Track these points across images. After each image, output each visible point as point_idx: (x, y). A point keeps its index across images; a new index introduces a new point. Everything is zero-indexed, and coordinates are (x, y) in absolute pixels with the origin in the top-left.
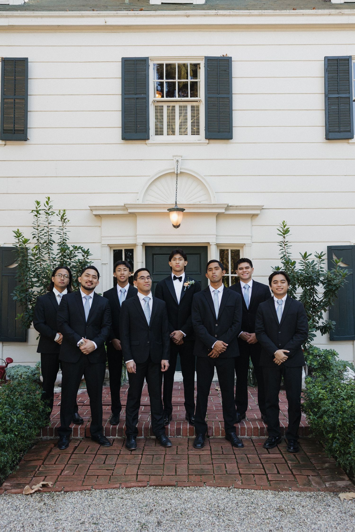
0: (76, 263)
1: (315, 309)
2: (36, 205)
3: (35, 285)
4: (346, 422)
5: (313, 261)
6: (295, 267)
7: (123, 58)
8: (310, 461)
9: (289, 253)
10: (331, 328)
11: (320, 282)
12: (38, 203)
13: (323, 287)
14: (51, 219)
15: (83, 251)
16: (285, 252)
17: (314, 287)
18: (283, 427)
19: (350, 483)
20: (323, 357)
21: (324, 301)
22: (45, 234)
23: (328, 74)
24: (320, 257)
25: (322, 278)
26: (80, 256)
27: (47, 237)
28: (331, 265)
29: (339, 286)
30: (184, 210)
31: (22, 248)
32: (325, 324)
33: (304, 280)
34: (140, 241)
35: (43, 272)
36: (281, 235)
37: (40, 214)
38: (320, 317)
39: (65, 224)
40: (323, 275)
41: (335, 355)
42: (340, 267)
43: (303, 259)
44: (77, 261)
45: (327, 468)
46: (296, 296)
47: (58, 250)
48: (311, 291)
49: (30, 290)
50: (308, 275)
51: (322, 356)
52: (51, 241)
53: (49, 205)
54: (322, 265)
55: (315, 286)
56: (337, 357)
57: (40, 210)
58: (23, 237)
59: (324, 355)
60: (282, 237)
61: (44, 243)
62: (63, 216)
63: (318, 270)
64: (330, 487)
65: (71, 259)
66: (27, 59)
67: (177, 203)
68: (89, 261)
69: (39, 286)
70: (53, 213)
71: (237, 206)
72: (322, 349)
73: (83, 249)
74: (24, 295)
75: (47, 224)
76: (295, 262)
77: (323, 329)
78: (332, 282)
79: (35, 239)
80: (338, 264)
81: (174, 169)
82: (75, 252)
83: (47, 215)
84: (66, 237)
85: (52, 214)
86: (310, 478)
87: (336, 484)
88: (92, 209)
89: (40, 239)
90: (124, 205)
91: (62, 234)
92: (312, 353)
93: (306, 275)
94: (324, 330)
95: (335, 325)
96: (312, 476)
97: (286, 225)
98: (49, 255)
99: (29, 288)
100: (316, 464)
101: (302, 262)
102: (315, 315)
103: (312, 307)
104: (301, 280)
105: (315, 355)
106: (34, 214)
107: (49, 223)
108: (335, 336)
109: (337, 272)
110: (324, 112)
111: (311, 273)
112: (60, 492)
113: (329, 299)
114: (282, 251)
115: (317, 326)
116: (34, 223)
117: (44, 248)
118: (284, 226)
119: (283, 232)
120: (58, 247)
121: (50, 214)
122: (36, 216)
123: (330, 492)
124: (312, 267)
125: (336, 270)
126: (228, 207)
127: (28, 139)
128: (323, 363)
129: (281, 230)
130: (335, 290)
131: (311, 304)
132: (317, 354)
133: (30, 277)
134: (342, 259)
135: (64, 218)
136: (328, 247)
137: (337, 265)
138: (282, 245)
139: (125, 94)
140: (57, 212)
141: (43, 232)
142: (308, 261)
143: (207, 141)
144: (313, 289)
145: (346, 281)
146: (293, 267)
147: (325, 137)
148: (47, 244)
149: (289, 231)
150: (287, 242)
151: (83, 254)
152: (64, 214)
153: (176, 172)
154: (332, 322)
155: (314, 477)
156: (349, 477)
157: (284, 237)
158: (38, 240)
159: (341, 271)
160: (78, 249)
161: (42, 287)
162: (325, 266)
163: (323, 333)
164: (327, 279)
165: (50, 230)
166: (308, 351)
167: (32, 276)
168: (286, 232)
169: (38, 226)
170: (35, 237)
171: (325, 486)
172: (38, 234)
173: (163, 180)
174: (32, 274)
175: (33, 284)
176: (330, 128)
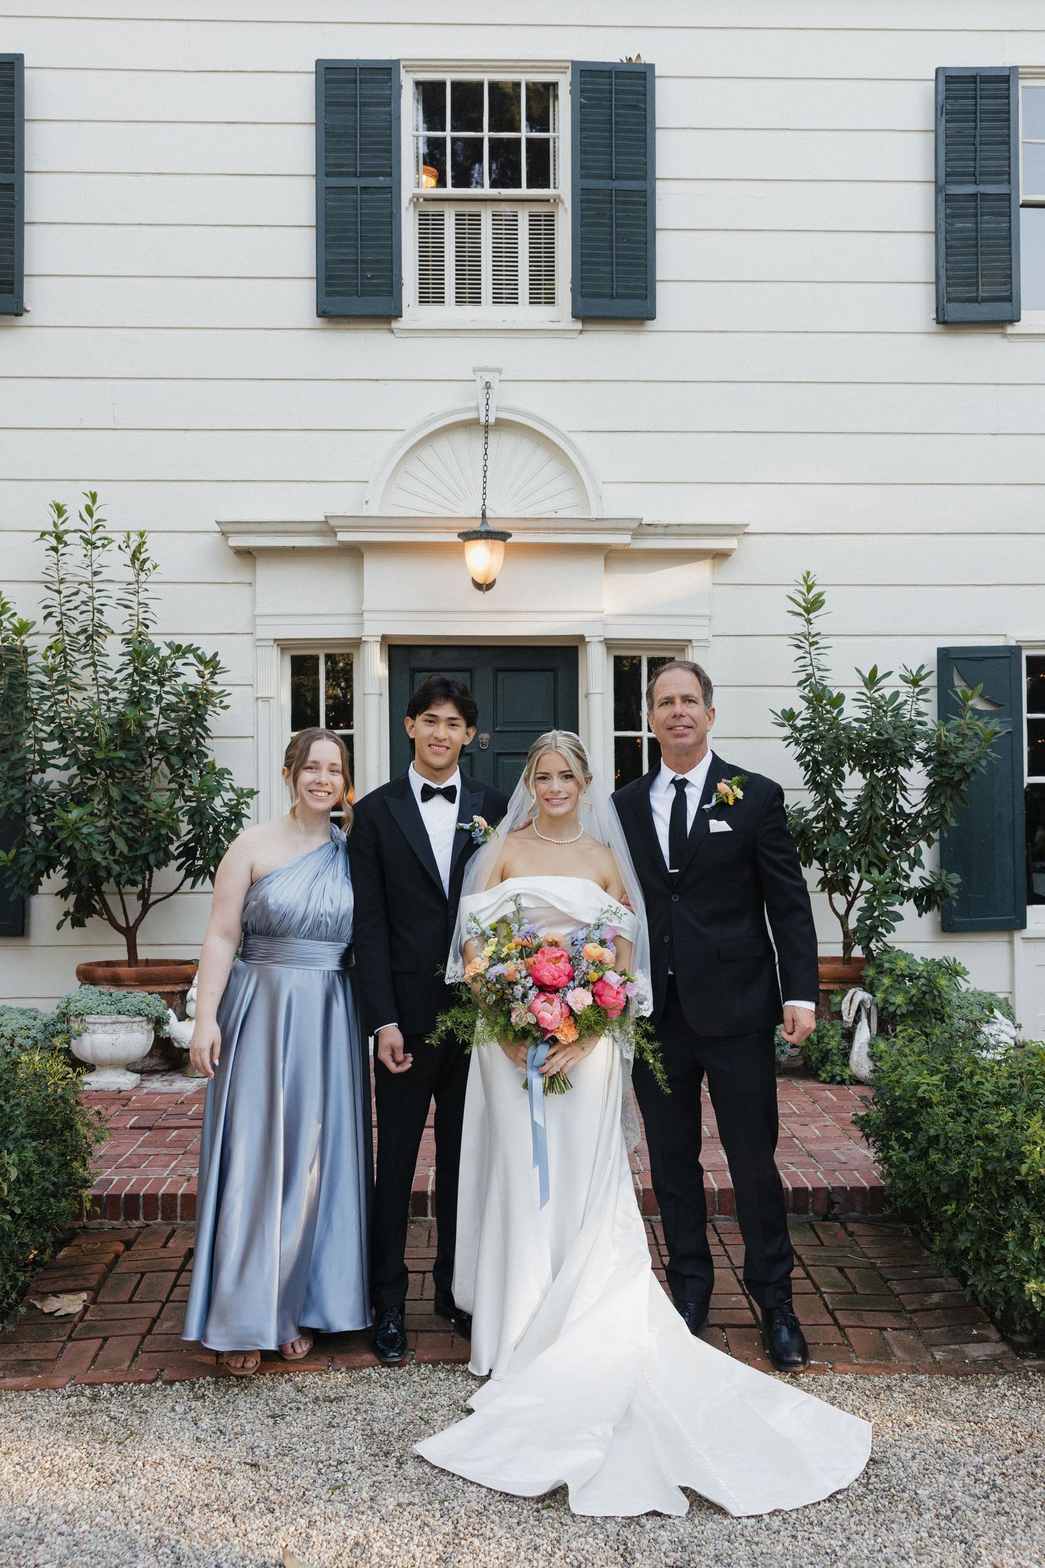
0: (177, 695)
1: (899, 836)
2: (55, 516)
3: (51, 762)
4: (994, 1170)
5: (896, 694)
6: (841, 712)
7: (318, 62)
8: (888, 1288)
9: (822, 667)
10: (947, 896)
11: (915, 757)
12: (60, 510)
13: (925, 772)
14: (101, 561)
15: (200, 659)
16: (811, 664)
17: (897, 772)
18: (807, 1188)
19: (1005, 1348)
20: (922, 980)
21: (925, 813)
22: (83, 608)
23: (947, 121)
24: (915, 682)
25: (920, 746)
26: (190, 676)
27: (89, 616)
28: (948, 706)
29: (974, 770)
30: (510, 535)
31: (11, 650)
32: (927, 884)
33: (867, 751)
34: (375, 629)
35: (77, 723)
36: (800, 615)
37: (66, 544)
38: (915, 862)
39: (143, 577)
40: (925, 736)
41: (957, 973)
42: (975, 711)
43: (866, 686)
44: (180, 689)
45: (937, 1307)
46: (843, 800)
47: (123, 655)
48: (889, 782)
49: (36, 778)
50: (882, 735)
51: (918, 978)
52: (101, 626)
53: (95, 518)
54: (922, 706)
55: (900, 769)
56: (965, 980)
57: (66, 532)
58: (15, 614)
59: (925, 974)
60: (801, 621)
61: (78, 634)
62: (138, 550)
63: (911, 720)
64: (945, 1361)
65: (162, 685)
66: (20, 57)
67: (488, 514)
68: (216, 689)
69: (66, 767)
70: (106, 542)
71: (667, 526)
72: (922, 958)
73: (199, 652)
74: (16, 793)
75: (88, 575)
76: (841, 698)
77: (921, 896)
78: (953, 756)
79: (52, 621)
80: (970, 702)
81: (477, 409)
82: (174, 664)
83: (89, 547)
84: (145, 615)
85: (104, 546)
86: (889, 1334)
87: (963, 1352)
88: (226, 530)
89: (66, 623)
90: (323, 519)
91: (134, 605)
92: (892, 970)
93: (874, 735)
94: (925, 899)
95: (958, 886)
96: (894, 1329)
97: (813, 585)
98: (96, 672)
99: (34, 772)
100: (905, 1296)
101: (864, 698)
102: (899, 856)
103: (890, 833)
104: (859, 750)
105: (898, 976)
106: (48, 546)
107: (95, 574)
108: (958, 919)
109: (965, 727)
110: (931, 239)
111: (891, 731)
112: (150, 1382)
113: (943, 806)
114: (802, 662)
115: (905, 889)
116: (47, 572)
117: (78, 651)
118: (809, 589)
119: (804, 604)
120: (124, 648)
121: (99, 543)
122: (55, 549)
123: (946, 1375)
124: (891, 711)
125: (962, 721)
126: (642, 529)
127: (27, 311)
128: (924, 998)
129: (800, 599)
130: (960, 782)
131: (889, 822)
132: (905, 973)
133: (36, 739)
134: (980, 687)
135: (142, 557)
136: (940, 650)
137: (965, 705)
138: (801, 644)
139: (327, 175)
140: (119, 539)
141: (77, 600)
142: (880, 693)
143: (579, 326)
144: (895, 777)
145: (994, 755)
146: (836, 711)
147: (935, 316)
148: (88, 638)
149: (823, 603)
150: (818, 634)
151: (201, 668)
152: (140, 545)
153: (483, 420)
154: (950, 876)
155: (898, 1332)
156: (999, 1331)
157: (809, 622)
158: (59, 623)
159: (979, 723)
160: (184, 653)
161: (74, 770)
162: (929, 708)
163: (922, 910)
164: (937, 746)
165: (96, 595)
166: (878, 962)
167: (41, 735)
168: (813, 605)
169: (62, 581)
170: (50, 614)
171: (931, 1360)
172: (62, 605)
173: (443, 445)
174: (42, 730)
175: (46, 759)
176: (949, 289)
